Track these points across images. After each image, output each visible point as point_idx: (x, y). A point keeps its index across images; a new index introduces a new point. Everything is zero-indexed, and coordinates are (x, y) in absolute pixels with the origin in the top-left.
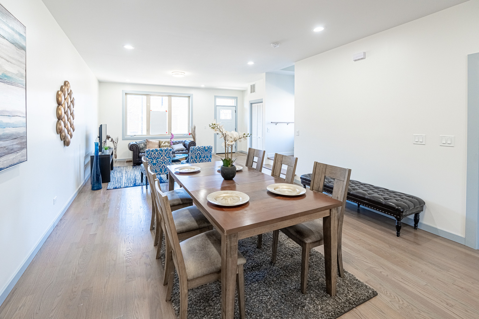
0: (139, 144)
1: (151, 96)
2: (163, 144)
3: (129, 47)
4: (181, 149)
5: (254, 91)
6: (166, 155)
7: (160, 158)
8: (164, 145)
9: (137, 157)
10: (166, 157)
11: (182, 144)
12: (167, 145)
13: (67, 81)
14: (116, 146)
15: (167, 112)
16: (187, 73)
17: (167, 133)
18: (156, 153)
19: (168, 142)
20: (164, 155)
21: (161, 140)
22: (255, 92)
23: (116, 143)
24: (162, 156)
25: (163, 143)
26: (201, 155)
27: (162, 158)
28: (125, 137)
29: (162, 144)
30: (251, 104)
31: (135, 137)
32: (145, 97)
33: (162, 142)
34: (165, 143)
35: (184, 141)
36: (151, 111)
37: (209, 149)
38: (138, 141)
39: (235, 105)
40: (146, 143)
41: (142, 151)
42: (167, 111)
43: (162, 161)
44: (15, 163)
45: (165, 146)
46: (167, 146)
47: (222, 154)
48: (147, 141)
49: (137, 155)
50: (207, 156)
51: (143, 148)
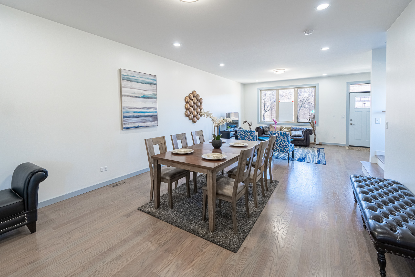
0: (264, 128)
1: (279, 90)
3: (222, 65)
6: (250, 135)
7: (246, 137)
8: (284, 130)
10: (250, 137)
11: (302, 131)
12: (286, 130)
13: (195, 91)
14: (251, 128)
15: (294, 103)
16: (287, 70)
18: (244, 133)
19: (288, 128)
20: (249, 135)
21: (283, 126)
23: (250, 125)
24: (247, 135)
25: (284, 128)
26: (278, 139)
27: (247, 136)
28: (260, 122)
29: (283, 129)
31: (267, 122)
32: (275, 91)
36: (279, 102)
37: (285, 134)
38: (264, 125)
41: (266, 133)
42: (294, 101)
43: (248, 139)
44: (151, 126)
48: (271, 126)
50: (284, 140)
51: (267, 131)
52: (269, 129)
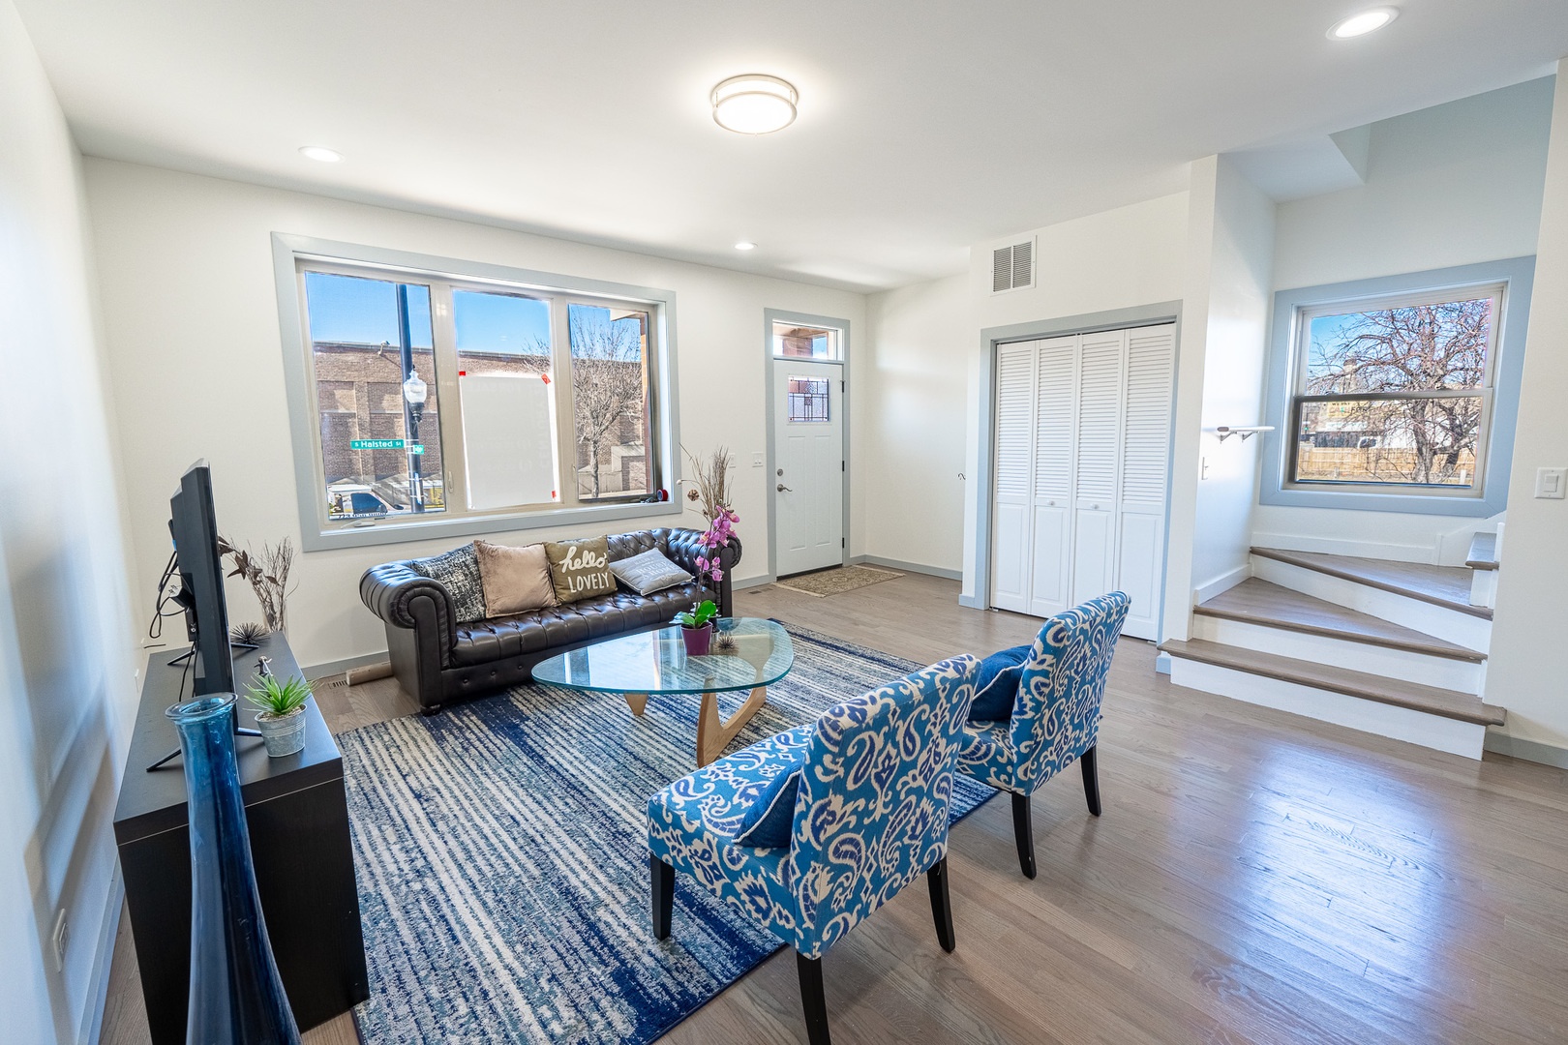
0: (437, 576)
2: (573, 559)
4: (673, 581)
5: (1024, 278)
8: (578, 565)
9: (446, 663)
11: (655, 550)
12: (592, 564)
14: (275, 599)
15: (551, 386)
17: (558, 493)
19: (594, 550)
21: (557, 540)
22: (1028, 282)
23: (273, 580)
25: (571, 554)
28: (324, 533)
29: (567, 561)
30: (996, 343)
33: (566, 551)
34: (579, 555)
35: (657, 532)
39: (841, 358)
40: (476, 562)
41: (463, 615)
45: (584, 572)
46: (595, 570)
47: (803, 578)
48: (481, 551)
49: (445, 648)
51: (463, 597)
52: (477, 578)
